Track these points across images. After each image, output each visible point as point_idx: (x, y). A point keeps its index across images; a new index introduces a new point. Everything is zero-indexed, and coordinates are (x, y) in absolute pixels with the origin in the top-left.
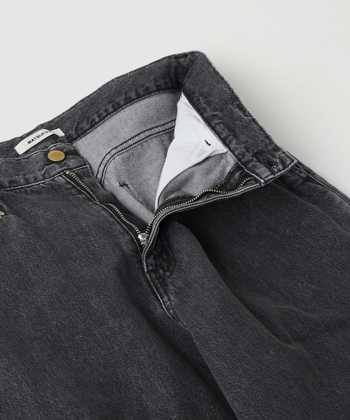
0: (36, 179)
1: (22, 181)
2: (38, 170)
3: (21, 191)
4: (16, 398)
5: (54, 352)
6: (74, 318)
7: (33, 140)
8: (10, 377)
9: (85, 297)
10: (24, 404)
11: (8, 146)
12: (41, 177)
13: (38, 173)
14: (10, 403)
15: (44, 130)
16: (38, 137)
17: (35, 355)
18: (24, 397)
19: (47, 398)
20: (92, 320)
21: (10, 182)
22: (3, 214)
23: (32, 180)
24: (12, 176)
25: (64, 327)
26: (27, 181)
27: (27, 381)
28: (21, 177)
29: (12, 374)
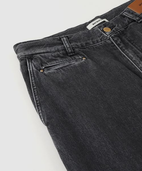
0: (98, 42)
1: (91, 43)
2: (99, 37)
3: (91, 48)
4: (104, 150)
5: (119, 125)
6: (126, 109)
7: (95, 23)
8: (100, 140)
9: (131, 99)
10: (109, 153)
11: (84, 26)
12: (100, 41)
13: (99, 38)
14: (101, 153)
15: (99, 19)
16: (97, 22)
17: (110, 127)
18: (108, 150)
19: (120, 150)
20: (135, 110)
21: (86, 44)
22: (85, 59)
23: (96, 42)
24: (86, 41)
25: (122, 113)
26: (94, 43)
27: (109, 142)
28: (91, 41)
29: (101, 138)
